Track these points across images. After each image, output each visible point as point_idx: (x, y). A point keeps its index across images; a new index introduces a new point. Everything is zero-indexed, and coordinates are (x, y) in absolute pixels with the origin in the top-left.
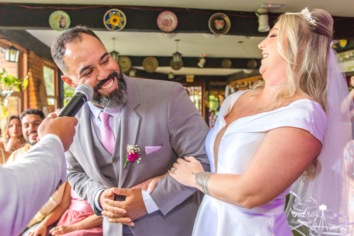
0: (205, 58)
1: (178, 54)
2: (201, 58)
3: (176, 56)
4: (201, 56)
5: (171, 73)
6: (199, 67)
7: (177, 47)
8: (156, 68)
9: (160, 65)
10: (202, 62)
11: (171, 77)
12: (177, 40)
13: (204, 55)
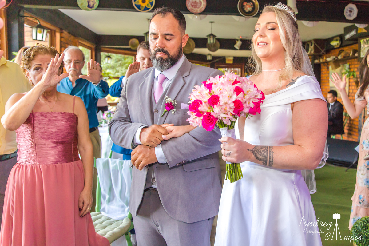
0: (241, 40)
1: (211, 35)
2: (238, 40)
3: (210, 38)
4: (237, 38)
5: (209, 54)
6: (236, 49)
7: (212, 28)
8: (193, 50)
9: (197, 46)
10: (239, 43)
11: (209, 58)
12: (212, 22)
13: (241, 37)
